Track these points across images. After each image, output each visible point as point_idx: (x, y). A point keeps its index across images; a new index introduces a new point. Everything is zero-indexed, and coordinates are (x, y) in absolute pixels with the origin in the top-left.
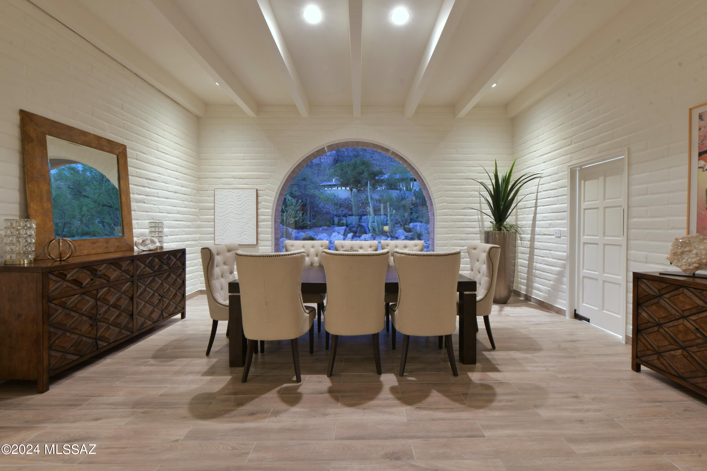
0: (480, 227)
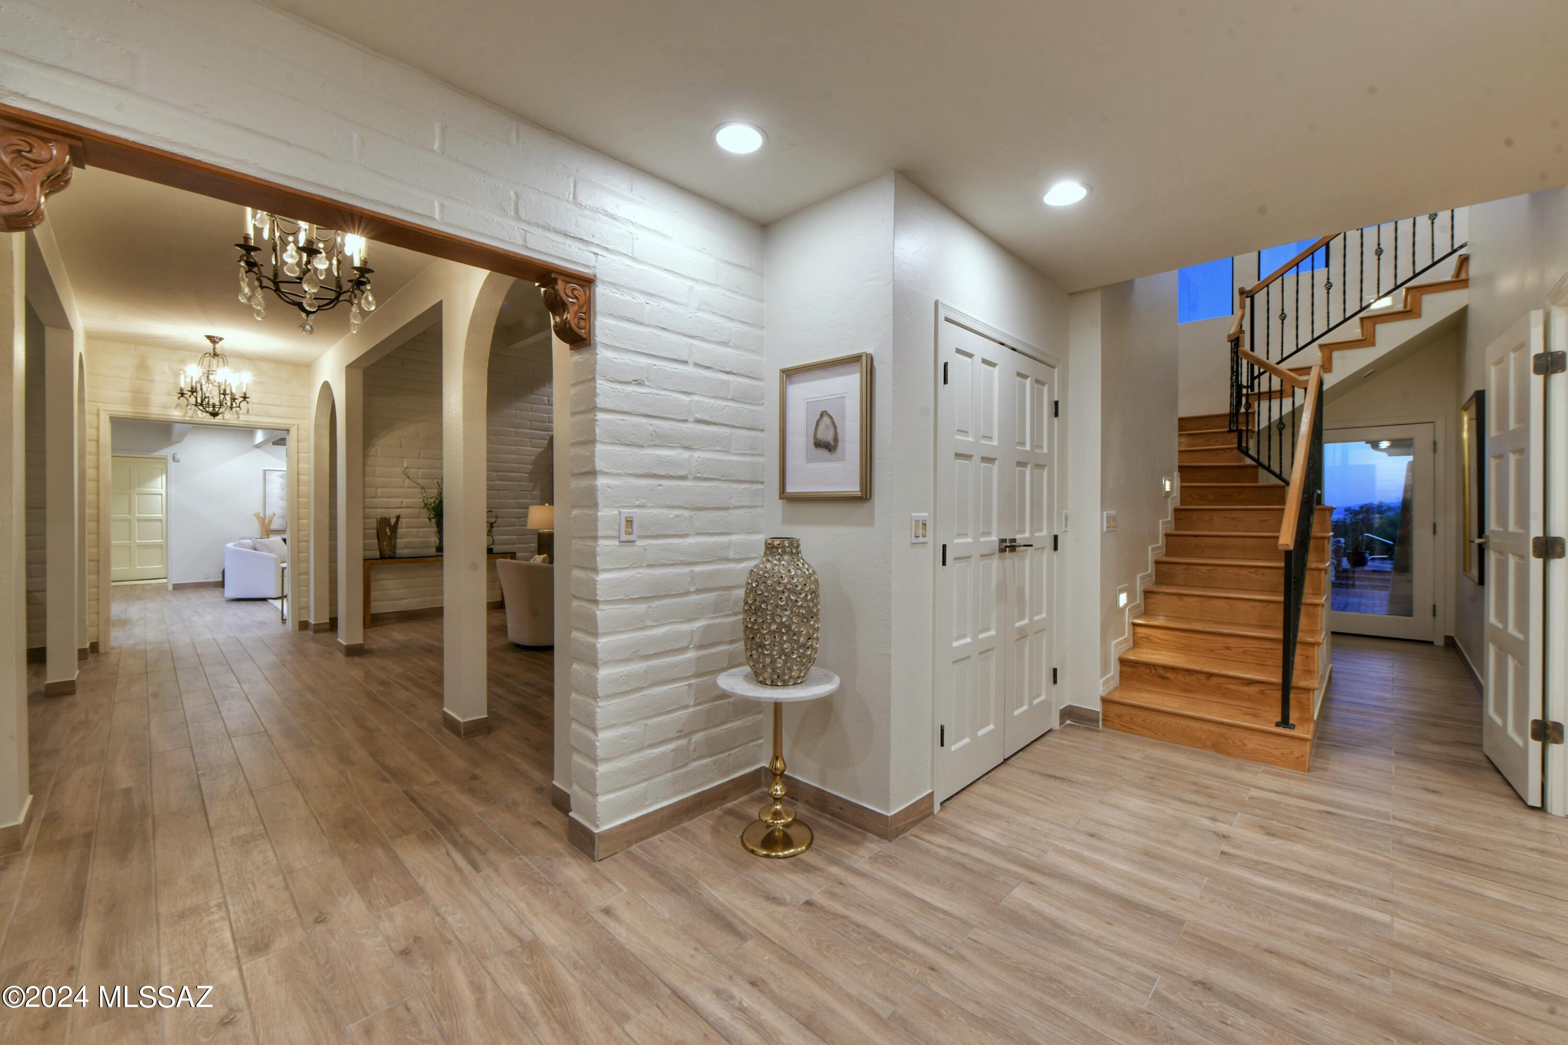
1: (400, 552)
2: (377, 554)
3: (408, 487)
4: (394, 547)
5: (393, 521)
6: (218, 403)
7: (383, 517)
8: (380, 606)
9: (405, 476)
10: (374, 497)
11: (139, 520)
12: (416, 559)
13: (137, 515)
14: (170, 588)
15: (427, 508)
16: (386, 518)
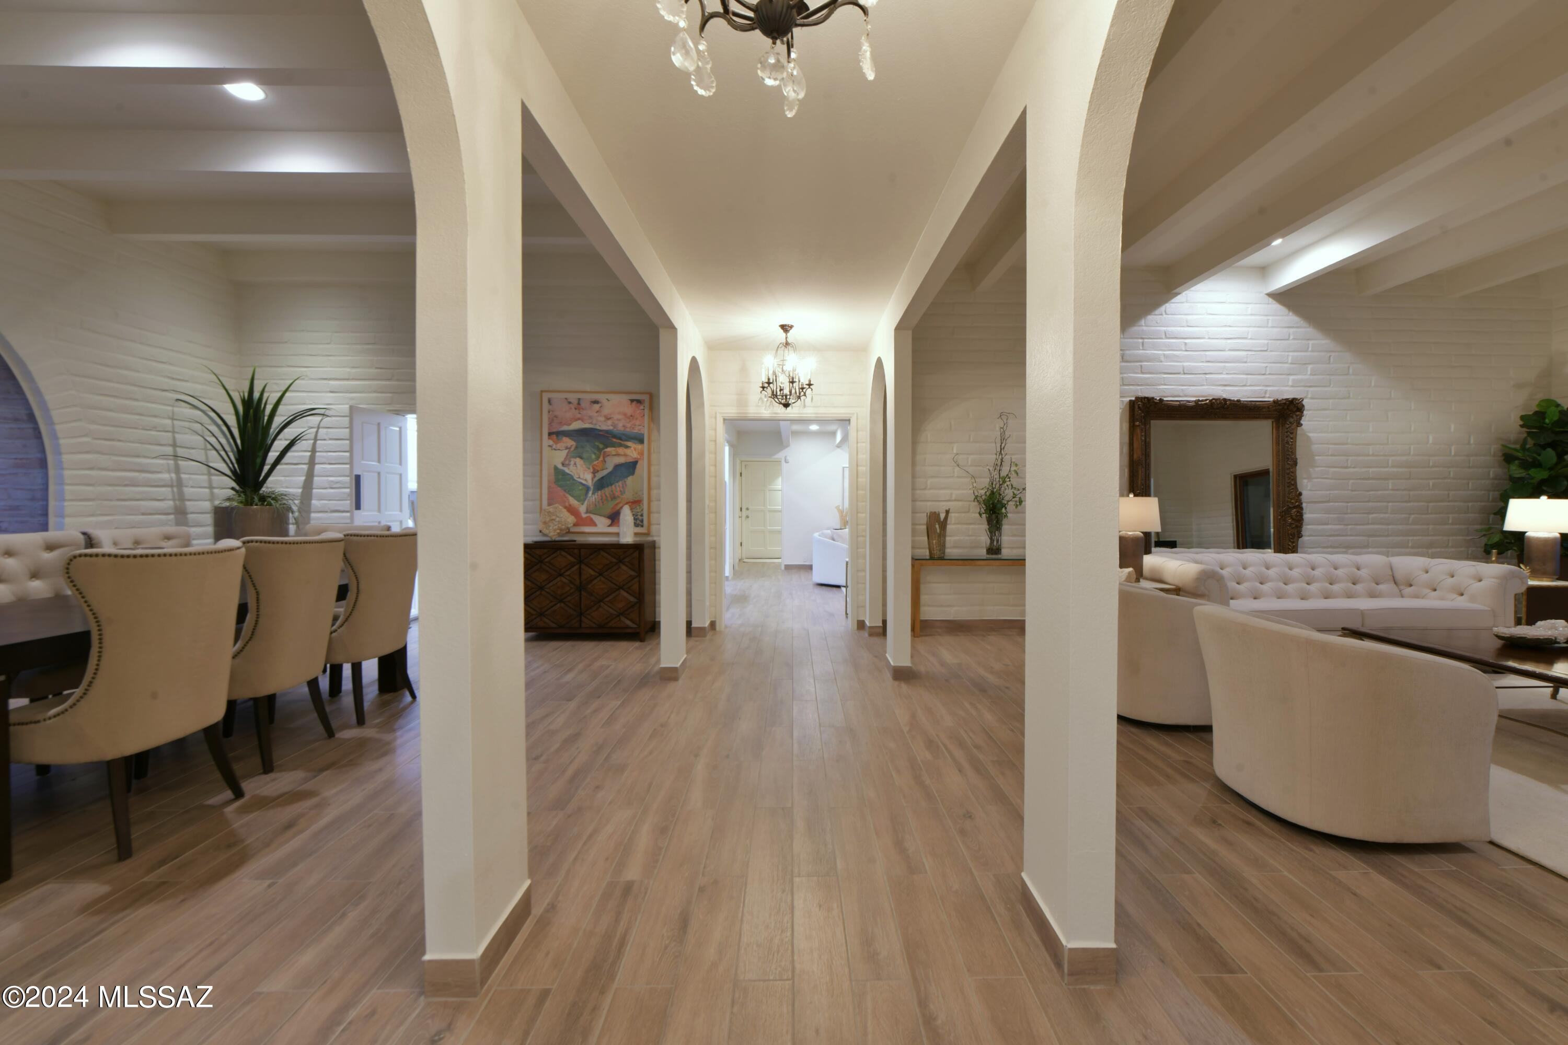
0: (174, 500)
1: (951, 551)
2: (926, 553)
3: (958, 477)
4: (943, 546)
5: (942, 516)
6: (788, 393)
7: (933, 511)
8: (929, 613)
9: (955, 465)
10: (925, 489)
11: (770, 511)
12: (966, 562)
13: (768, 507)
14: (783, 568)
15: (978, 501)
16: (935, 512)
